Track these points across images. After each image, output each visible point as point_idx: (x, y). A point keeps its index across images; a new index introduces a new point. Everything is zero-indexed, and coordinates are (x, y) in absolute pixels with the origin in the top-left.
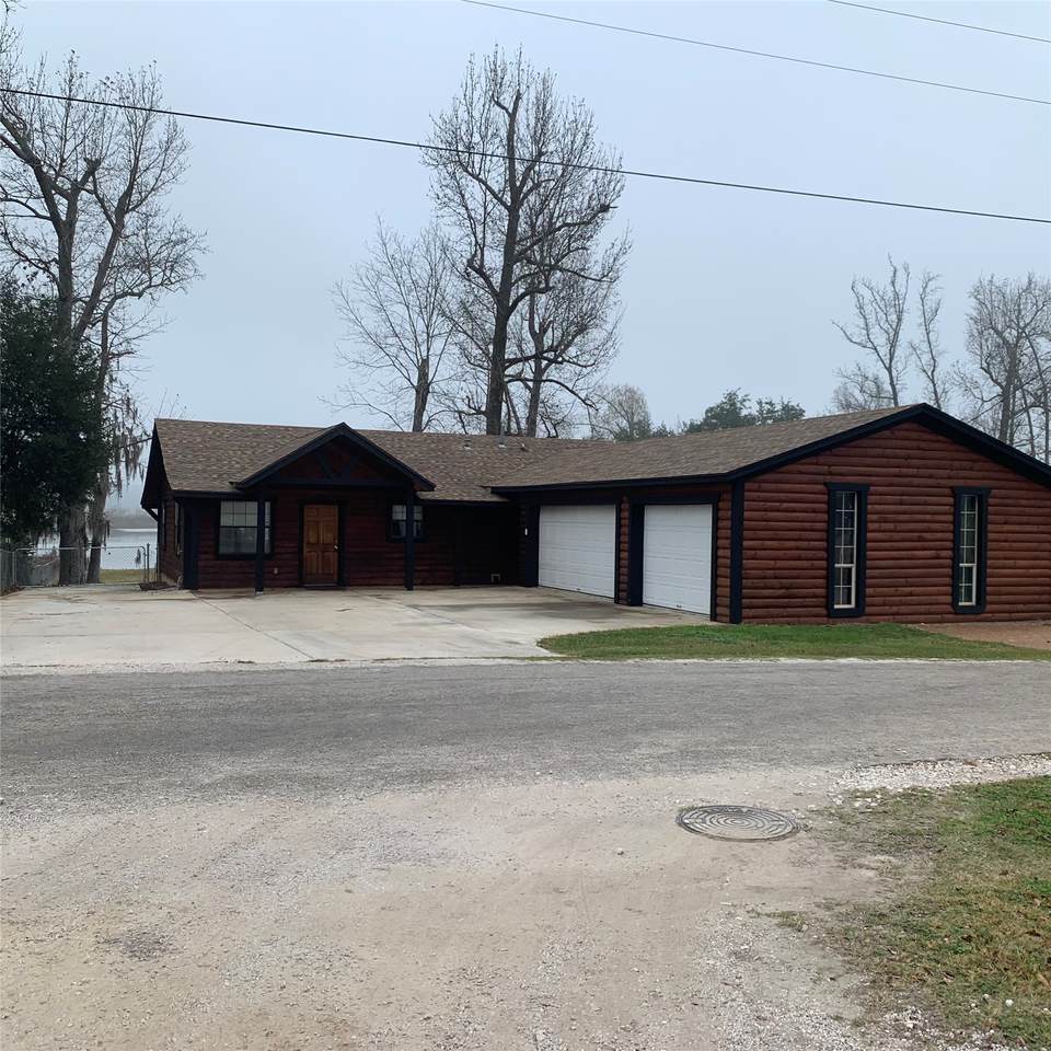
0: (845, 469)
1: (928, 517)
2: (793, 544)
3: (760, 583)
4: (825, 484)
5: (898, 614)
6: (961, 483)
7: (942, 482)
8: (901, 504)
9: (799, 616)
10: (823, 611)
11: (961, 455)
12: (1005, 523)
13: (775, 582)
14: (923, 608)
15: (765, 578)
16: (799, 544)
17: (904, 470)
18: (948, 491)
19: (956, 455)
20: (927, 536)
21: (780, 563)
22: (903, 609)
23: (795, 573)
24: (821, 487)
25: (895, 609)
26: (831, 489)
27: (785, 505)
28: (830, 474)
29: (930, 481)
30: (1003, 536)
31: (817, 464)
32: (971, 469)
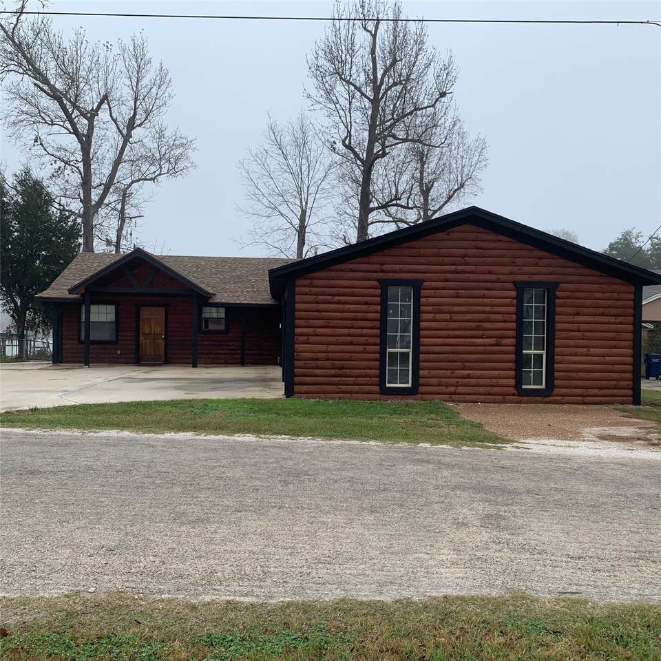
0: (397, 267)
1: (487, 309)
2: (346, 331)
3: (313, 363)
4: (378, 280)
5: (455, 394)
6: (525, 278)
7: (503, 277)
8: (458, 297)
9: (351, 392)
10: (377, 388)
11: (525, 253)
12: (577, 314)
13: (328, 363)
14: (482, 389)
15: (317, 359)
16: (352, 331)
17: (460, 268)
18: (510, 285)
19: (519, 253)
20: (488, 325)
21: (332, 348)
22: (461, 389)
23: (348, 356)
24: (374, 283)
25: (452, 389)
26: (384, 285)
27: (337, 298)
28: (383, 271)
29: (488, 277)
30: (575, 326)
31: (368, 263)
32: (536, 265)
